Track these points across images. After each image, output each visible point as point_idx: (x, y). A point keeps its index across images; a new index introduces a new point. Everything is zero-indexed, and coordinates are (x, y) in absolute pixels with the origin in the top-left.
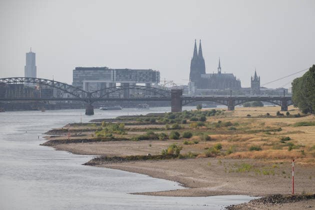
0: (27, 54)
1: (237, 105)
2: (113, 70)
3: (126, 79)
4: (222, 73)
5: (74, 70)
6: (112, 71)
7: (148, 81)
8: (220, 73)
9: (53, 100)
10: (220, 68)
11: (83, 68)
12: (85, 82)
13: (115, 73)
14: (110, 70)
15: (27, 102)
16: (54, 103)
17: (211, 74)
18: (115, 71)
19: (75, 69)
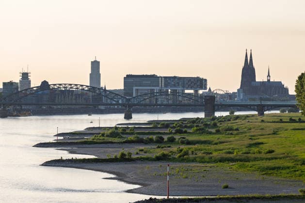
0: (92, 62)
1: (266, 110)
2: (161, 77)
3: (174, 86)
4: (271, 81)
5: (125, 78)
6: (160, 79)
7: (196, 88)
8: (269, 80)
9: (102, 105)
10: (269, 76)
11: (133, 75)
12: (135, 88)
13: (163, 81)
14: (158, 77)
15: (77, 107)
16: (102, 107)
17: (260, 82)
18: (163, 79)
19: (125, 76)
